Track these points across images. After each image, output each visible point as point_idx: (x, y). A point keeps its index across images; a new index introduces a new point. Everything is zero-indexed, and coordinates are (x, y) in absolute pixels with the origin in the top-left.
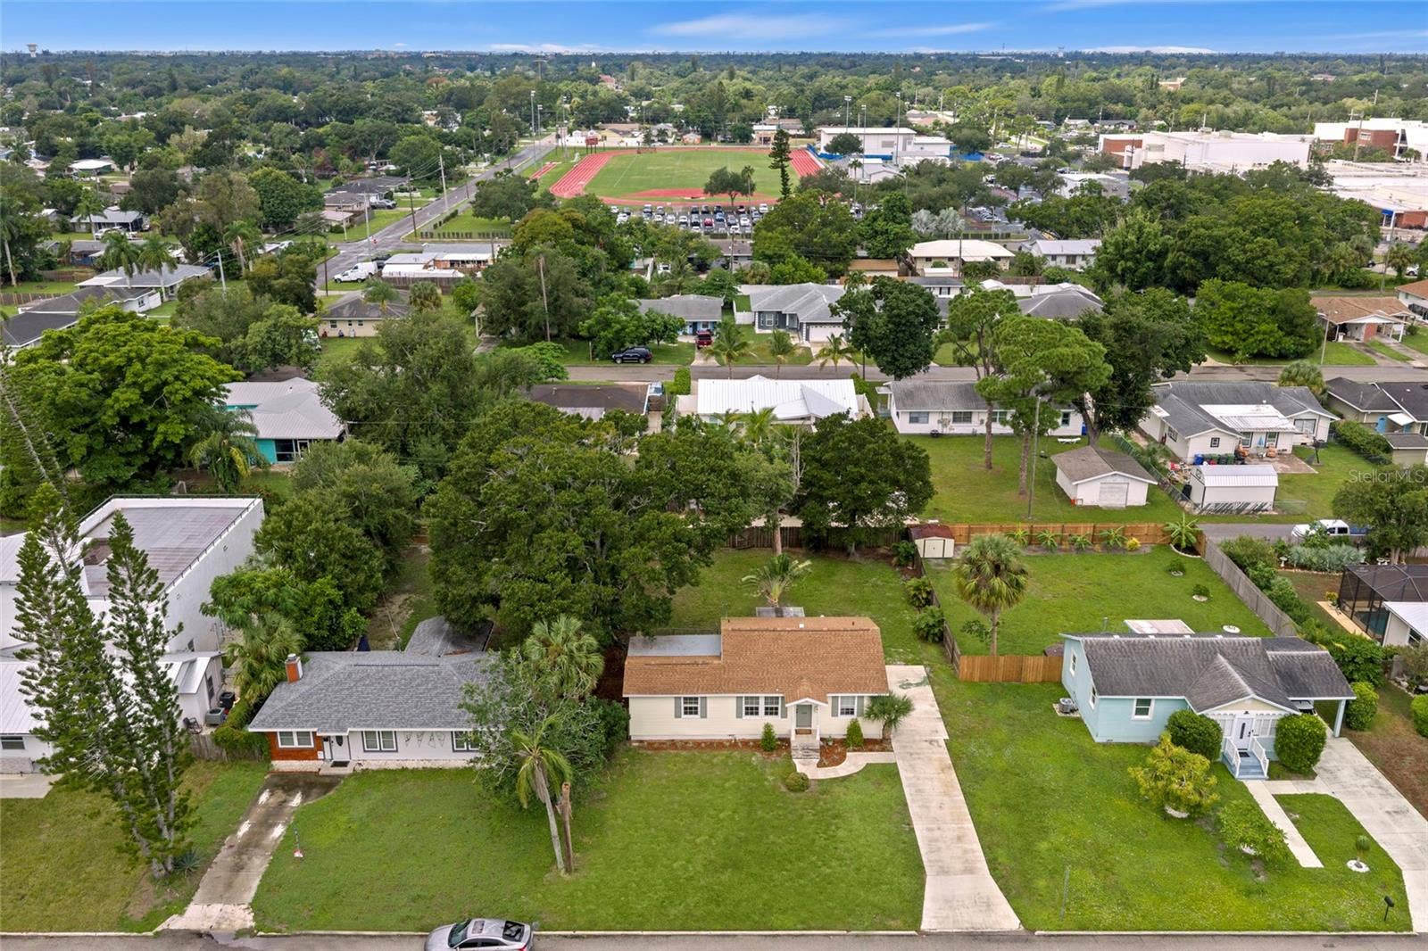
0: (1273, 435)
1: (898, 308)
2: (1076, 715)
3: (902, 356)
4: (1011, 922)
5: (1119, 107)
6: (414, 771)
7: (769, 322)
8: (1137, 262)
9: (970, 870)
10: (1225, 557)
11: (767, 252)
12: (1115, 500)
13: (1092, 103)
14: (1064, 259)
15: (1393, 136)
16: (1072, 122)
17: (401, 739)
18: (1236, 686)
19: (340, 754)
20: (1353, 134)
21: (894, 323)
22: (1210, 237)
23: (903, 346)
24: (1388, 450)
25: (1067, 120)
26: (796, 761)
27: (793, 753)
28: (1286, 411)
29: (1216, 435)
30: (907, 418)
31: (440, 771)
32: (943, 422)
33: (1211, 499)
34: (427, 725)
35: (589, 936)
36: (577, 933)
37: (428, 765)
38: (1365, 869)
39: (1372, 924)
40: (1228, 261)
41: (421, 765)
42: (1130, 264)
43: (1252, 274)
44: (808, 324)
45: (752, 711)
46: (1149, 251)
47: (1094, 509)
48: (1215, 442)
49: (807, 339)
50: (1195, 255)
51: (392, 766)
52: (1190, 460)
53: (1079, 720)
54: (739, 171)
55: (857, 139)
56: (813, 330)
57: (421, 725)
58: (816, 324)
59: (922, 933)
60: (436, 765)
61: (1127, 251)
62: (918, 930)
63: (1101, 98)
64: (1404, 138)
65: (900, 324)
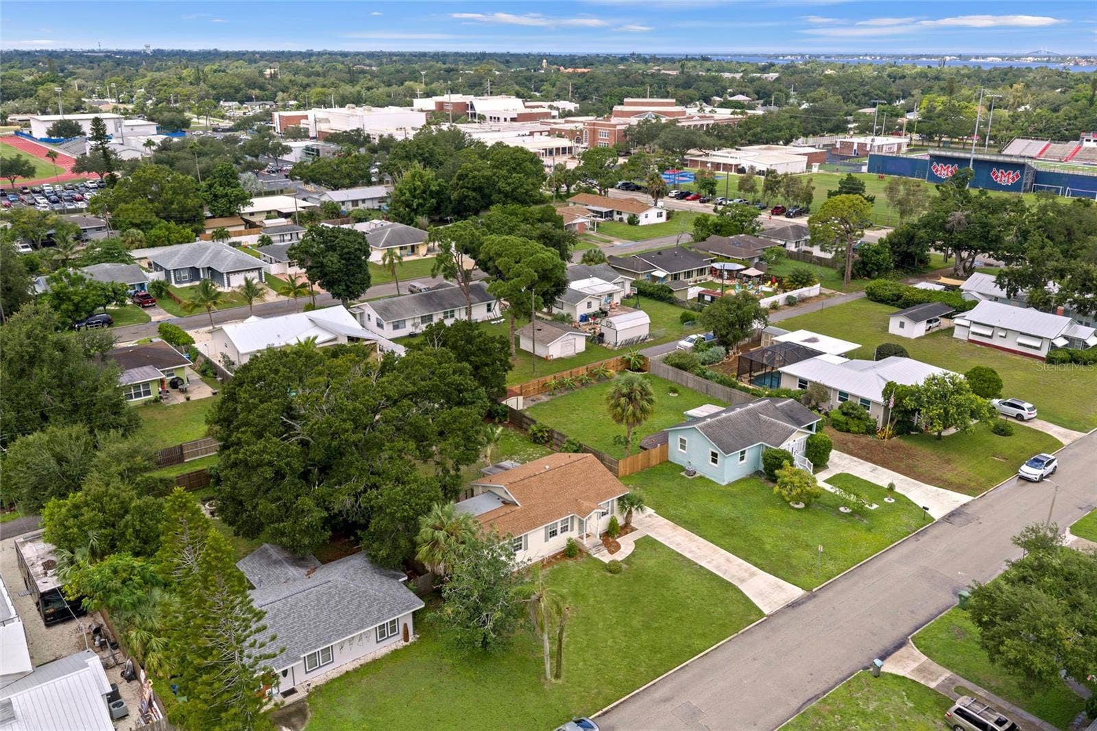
0: (610, 295)
1: (347, 247)
2: (697, 475)
3: (354, 283)
4: (798, 592)
5: (256, 92)
6: (356, 670)
7: (185, 277)
8: (425, 199)
9: (753, 575)
10: (670, 368)
11: (134, 221)
12: (569, 352)
13: (238, 90)
14: (350, 204)
15: (465, 106)
16: (227, 104)
17: (336, 651)
18: (784, 428)
19: (285, 684)
20: (440, 105)
21: (345, 259)
22: (483, 177)
23: (353, 275)
24: (671, 291)
25: (222, 103)
26: (596, 556)
27: (590, 552)
28: (609, 279)
29: (589, 300)
30: (391, 326)
31: (375, 661)
32: (415, 325)
33: (622, 338)
34: (362, 628)
35: (612, 709)
36: (604, 710)
37: (362, 662)
38: (893, 501)
39: (922, 523)
40: (500, 192)
41: (357, 664)
42: (421, 201)
43: (516, 199)
44: (228, 273)
45: (553, 534)
46: (431, 191)
47: (560, 359)
48: (589, 305)
49: (229, 285)
50: (474, 190)
51: (335, 675)
52: (577, 318)
53: (701, 477)
54: (15, 157)
55: (77, 124)
56: (232, 277)
57: (358, 629)
58: (234, 273)
59: (769, 616)
60: (369, 658)
61: (418, 192)
62: (765, 615)
63: (243, 86)
64: (472, 107)
65: (349, 259)
